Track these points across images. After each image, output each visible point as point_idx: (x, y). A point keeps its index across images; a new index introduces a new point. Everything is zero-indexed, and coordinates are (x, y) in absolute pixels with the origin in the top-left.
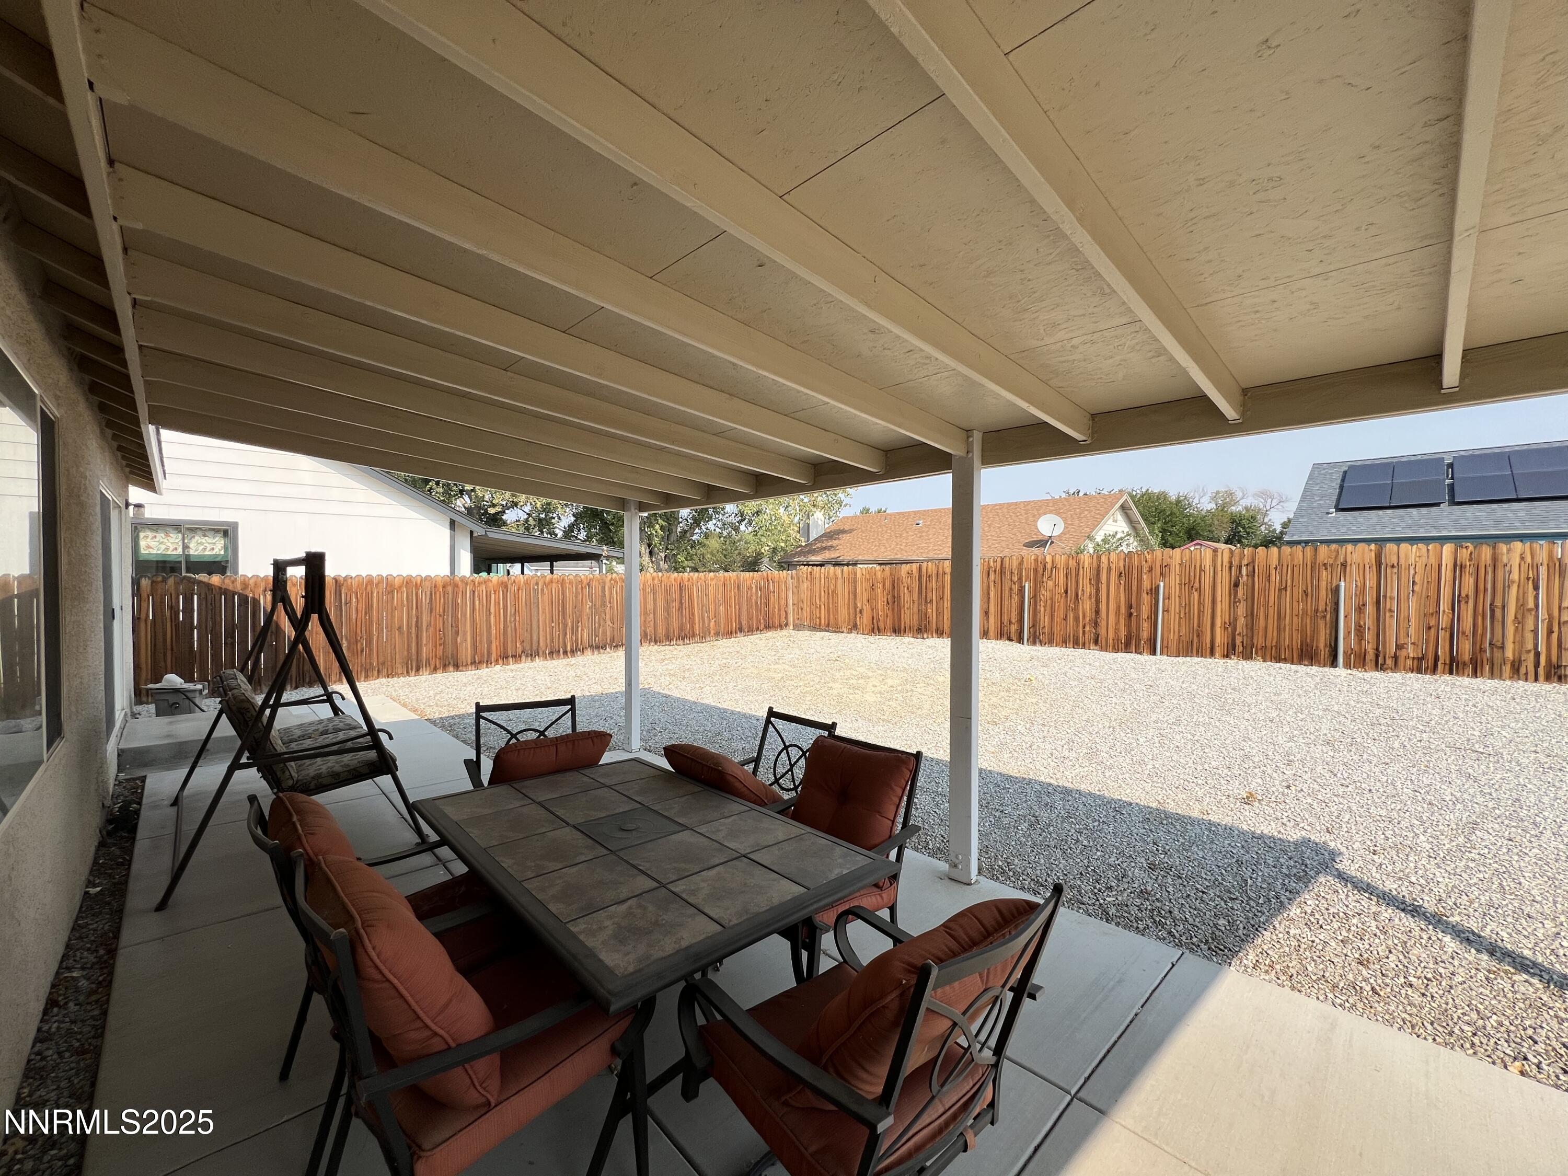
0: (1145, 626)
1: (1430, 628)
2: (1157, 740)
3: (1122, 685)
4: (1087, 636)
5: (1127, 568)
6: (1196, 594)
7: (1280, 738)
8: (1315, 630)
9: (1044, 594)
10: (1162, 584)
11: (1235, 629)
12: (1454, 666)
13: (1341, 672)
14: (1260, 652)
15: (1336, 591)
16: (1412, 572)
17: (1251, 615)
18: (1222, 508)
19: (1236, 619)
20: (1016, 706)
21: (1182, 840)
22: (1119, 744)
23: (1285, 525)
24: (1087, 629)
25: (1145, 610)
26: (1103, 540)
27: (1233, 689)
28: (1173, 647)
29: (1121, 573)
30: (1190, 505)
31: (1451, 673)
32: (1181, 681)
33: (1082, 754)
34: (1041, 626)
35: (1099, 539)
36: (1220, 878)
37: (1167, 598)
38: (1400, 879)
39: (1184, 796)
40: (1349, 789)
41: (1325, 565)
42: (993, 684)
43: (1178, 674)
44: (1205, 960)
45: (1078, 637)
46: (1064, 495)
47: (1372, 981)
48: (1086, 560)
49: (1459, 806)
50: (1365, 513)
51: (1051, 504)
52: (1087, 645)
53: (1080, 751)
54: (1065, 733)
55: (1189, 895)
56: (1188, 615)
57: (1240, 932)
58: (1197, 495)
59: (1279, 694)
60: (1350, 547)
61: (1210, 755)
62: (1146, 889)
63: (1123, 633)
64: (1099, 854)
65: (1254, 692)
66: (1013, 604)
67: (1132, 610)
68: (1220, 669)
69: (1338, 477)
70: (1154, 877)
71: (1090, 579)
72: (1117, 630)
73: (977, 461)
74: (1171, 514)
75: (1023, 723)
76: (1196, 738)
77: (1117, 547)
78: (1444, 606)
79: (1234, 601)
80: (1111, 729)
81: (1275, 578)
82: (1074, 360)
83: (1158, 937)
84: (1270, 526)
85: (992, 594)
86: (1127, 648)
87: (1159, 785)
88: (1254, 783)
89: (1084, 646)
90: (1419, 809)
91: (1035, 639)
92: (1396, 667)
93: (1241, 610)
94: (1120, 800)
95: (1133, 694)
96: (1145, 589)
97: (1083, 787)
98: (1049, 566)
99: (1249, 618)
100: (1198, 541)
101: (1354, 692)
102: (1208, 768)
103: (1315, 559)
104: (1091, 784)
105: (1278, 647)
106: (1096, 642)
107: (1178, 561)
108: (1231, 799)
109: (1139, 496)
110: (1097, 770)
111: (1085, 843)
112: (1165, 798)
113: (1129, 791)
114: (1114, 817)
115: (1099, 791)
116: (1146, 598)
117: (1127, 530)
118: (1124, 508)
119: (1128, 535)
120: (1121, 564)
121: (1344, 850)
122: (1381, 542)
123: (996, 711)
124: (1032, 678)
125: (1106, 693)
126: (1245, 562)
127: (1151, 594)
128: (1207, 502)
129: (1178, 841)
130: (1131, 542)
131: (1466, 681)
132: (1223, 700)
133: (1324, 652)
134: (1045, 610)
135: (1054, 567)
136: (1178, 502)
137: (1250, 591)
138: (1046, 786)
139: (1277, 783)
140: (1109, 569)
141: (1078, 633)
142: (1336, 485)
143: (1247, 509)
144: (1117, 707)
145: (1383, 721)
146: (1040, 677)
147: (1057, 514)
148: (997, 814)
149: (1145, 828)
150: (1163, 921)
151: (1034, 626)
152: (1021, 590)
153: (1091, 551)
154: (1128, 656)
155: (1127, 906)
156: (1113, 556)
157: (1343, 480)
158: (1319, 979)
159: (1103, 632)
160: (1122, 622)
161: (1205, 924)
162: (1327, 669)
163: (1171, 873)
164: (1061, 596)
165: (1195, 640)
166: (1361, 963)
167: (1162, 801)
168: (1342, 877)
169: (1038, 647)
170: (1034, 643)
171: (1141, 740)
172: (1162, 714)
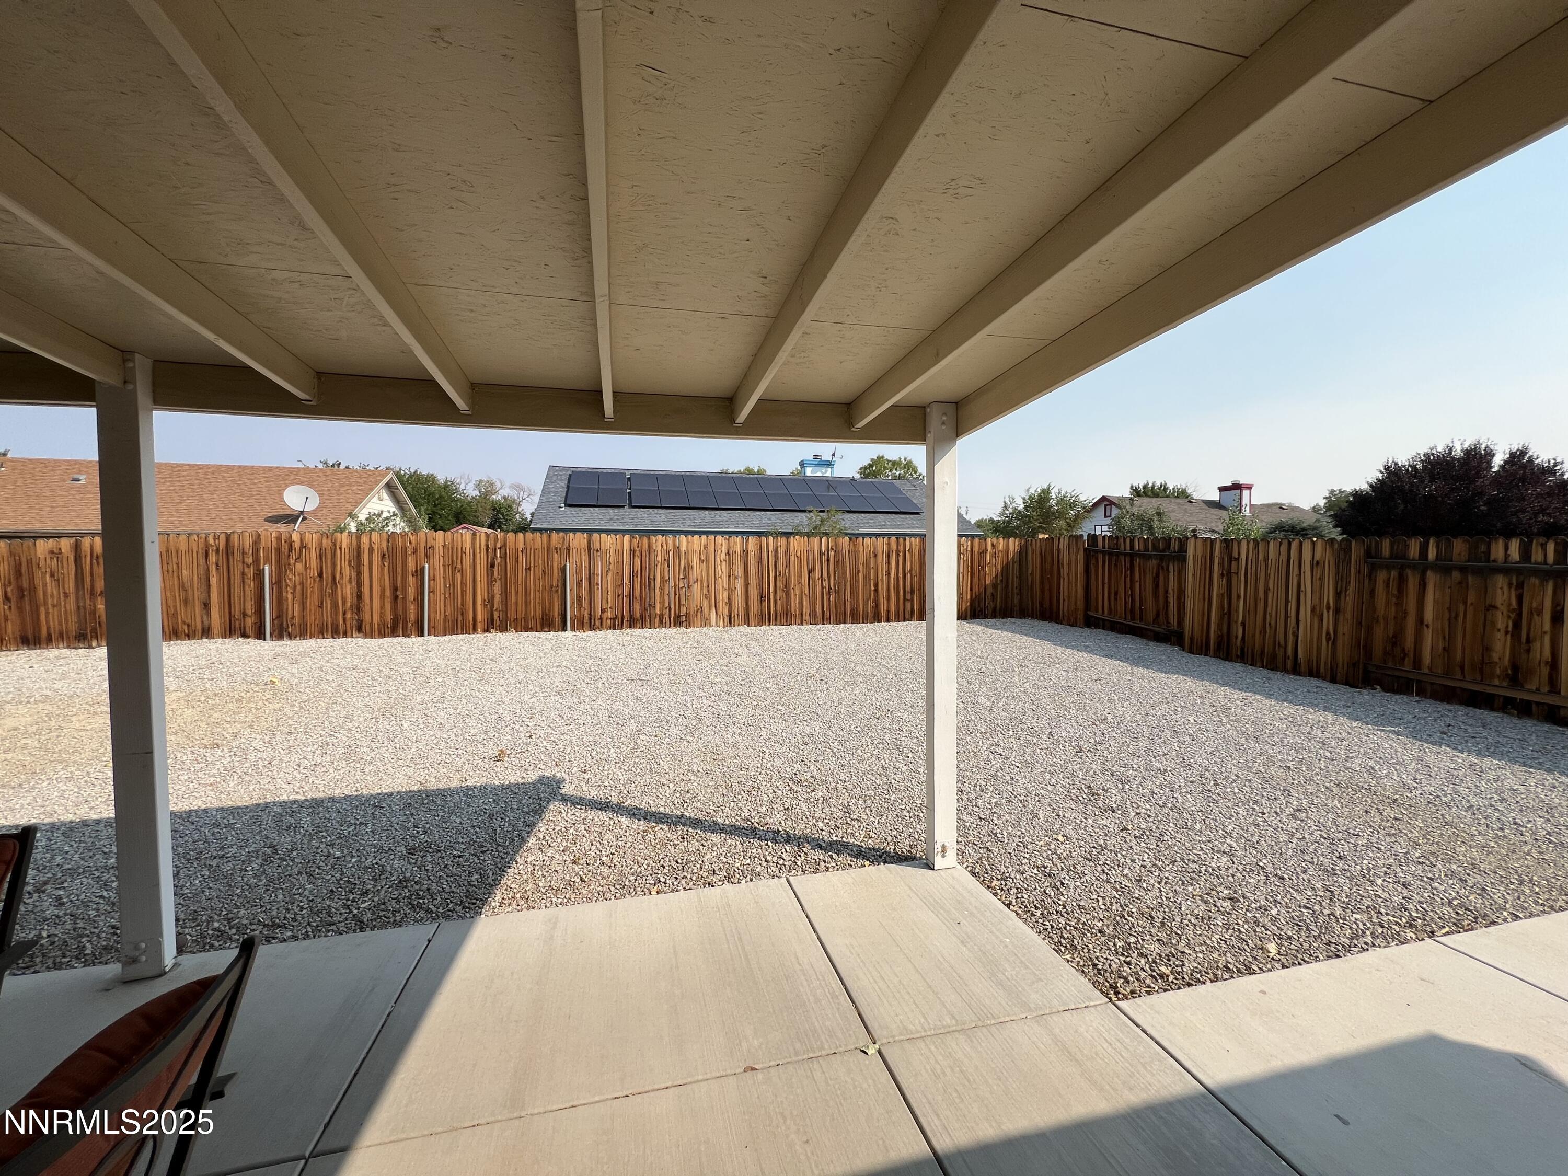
0: (412, 608)
1: (619, 596)
2: (421, 721)
3: (386, 671)
4: (348, 624)
5: (390, 549)
6: (459, 575)
7: (526, 696)
8: (551, 603)
9: (292, 578)
10: (427, 566)
11: (492, 606)
12: (632, 623)
13: (569, 634)
14: (513, 626)
15: (563, 570)
16: (608, 555)
17: (505, 592)
18: (485, 496)
19: (493, 597)
20: (250, 717)
21: (441, 814)
22: (381, 734)
23: (532, 514)
24: (349, 616)
25: (411, 592)
26: (367, 519)
27: (492, 660)
28: (440, 626)
29: (384, 555)
30: (457, 491)
31: (631, 627)
32: (446, 659)
33: (338, 756)
34: (290, 616)
35: (362, 517)
36: (474, 837)
37: (432, 579)
38: (599, 786)
39: (445, 770)
40: (571, 726)
41: (556, 549)
42: (215, 695)
43: (444, 652)
44: (460, 921)
45: (337, 626)
46: (320, 466)
47: (581, 873)
48: (344, 540)
49: (632, 721)
50: (583, 509)
51: (302, 473)
52: (349, 634)
53: (335, 752)
54: (318, 736)
55: (447, 865)
56: (453, 596)
57: (490, 879)
58: (463, 481)
59: (526, 659)
60: (571, 535)
61: (470, 724)
62: (404, 877)
63: (389, 617)
64: (354, 860)
65: (508, 660)
66: (248, 593)
67: (398, 593)
68: (481, 643)
69: (566, 478)
70: (414, 861)
71: (350, 561)
72: (382, 615)
73: (143, 397)
74: (441, 497)
75: (259, 737)
76: (458, 711)
77: (383, 527)
78: (626, 580)
79: (491, 581)
80: (374, 720)
81: (523, 560)
82: (280, 299)
83: (416, 921)
84: (523, 515)
85: (214, 581)
86: (394, 633)
87: (422, 766)
88: (505, 741)
89: (345, 635)
90: (612, 729)
91: (280, 633)
92: (601, 627)
93: (497, 588)
94: (380, 794)
95: (399, 678)
96: (410, 571)
97: (337, 793)
98: (297, 545)
99: (504, 594)
100: (464, 525)
101: (577, 648)
102: (468, 737)
103: (549, 544)
104: (347, 786)
105: (526, 619)
106: (359, 629)
107: (442, 543)
108: (486, 760)
109: (407, 476)
110: (355, 769)
111: (338, 854)
112: (427, 778)
113: (390, 781)
114: (373, 813)
115: (357, 791)
116: (411, 580)
117: (395, 509)
118: (389, 487)
119: (395, 515)
120: (384, 545)
121: (566, 777)
122: (590, 531)
123: (219, 730)
124: (274, 680)
125: (370, 683)
126: (498, 545)
127: (417, 576)
128: (472, 489)
129: (438, 816)
130: (398, 522)
131: (638, 631)
132: (482, 671)
133: (557, 620)
134: (294, 598)
135: (303, 546)
136: (446, 486)
137: (503, 571)
138: (289, 805)
139: (522, 735)
140: (371, 550)
141: (337, 620)
142: (564, 484)
143: (504, 497)
144: (381, 695)
145: (593, 669)
146: (288, 676)
147: (311, 486)
148: (214, 863)
149: (406, 815)
150: (421, 901)
151: (279, 616)
152: (259, 575)
153: (354, 530)
154: (395, 640)
155: (384, 903)
156: (375, 536)
157: (569, 482)
158: (547, 890)
159: (366, 617)
160: (388, 606)
161: (460, 886)
162: (559, 633)
163: (430, 850)
164: (314, 580)
165: (460, 618)
166: (574, 863)
167: (424, 782)
168: (565, 799)
169: (286, 642)
170: (280, 637)
171: (406, 725)
172: (428, 694)
